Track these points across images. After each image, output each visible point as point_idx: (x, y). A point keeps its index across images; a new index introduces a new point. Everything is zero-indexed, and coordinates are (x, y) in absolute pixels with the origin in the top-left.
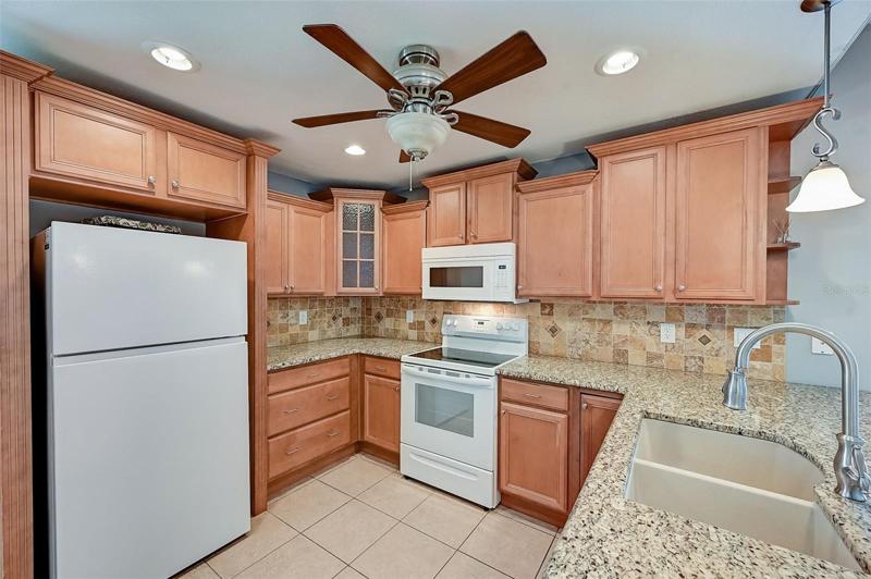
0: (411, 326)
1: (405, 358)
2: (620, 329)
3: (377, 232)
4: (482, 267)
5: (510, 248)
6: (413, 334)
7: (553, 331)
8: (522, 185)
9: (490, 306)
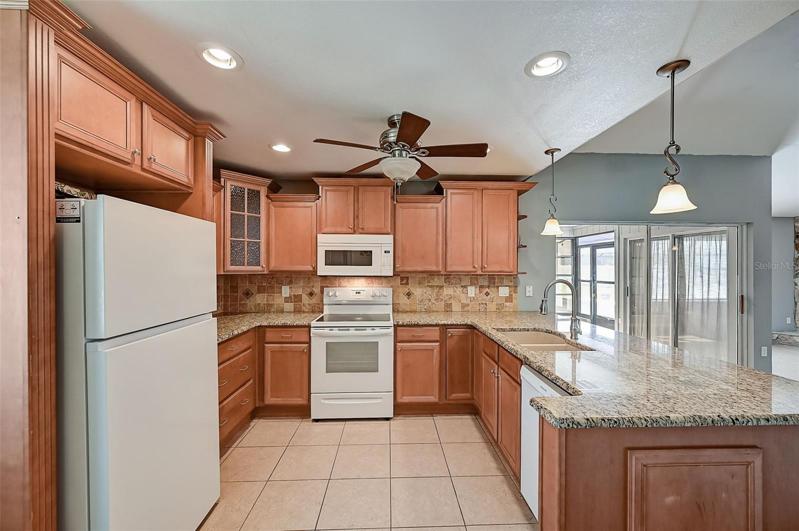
0: (287, 300)
1: (314, 323)
2: (448, 291)
3: (263, 215)
4: (371, 252)
5: (390, 238)
6: (289, 306)
7: (409, 294)
8: (399, 197)
9: (363, 280)
